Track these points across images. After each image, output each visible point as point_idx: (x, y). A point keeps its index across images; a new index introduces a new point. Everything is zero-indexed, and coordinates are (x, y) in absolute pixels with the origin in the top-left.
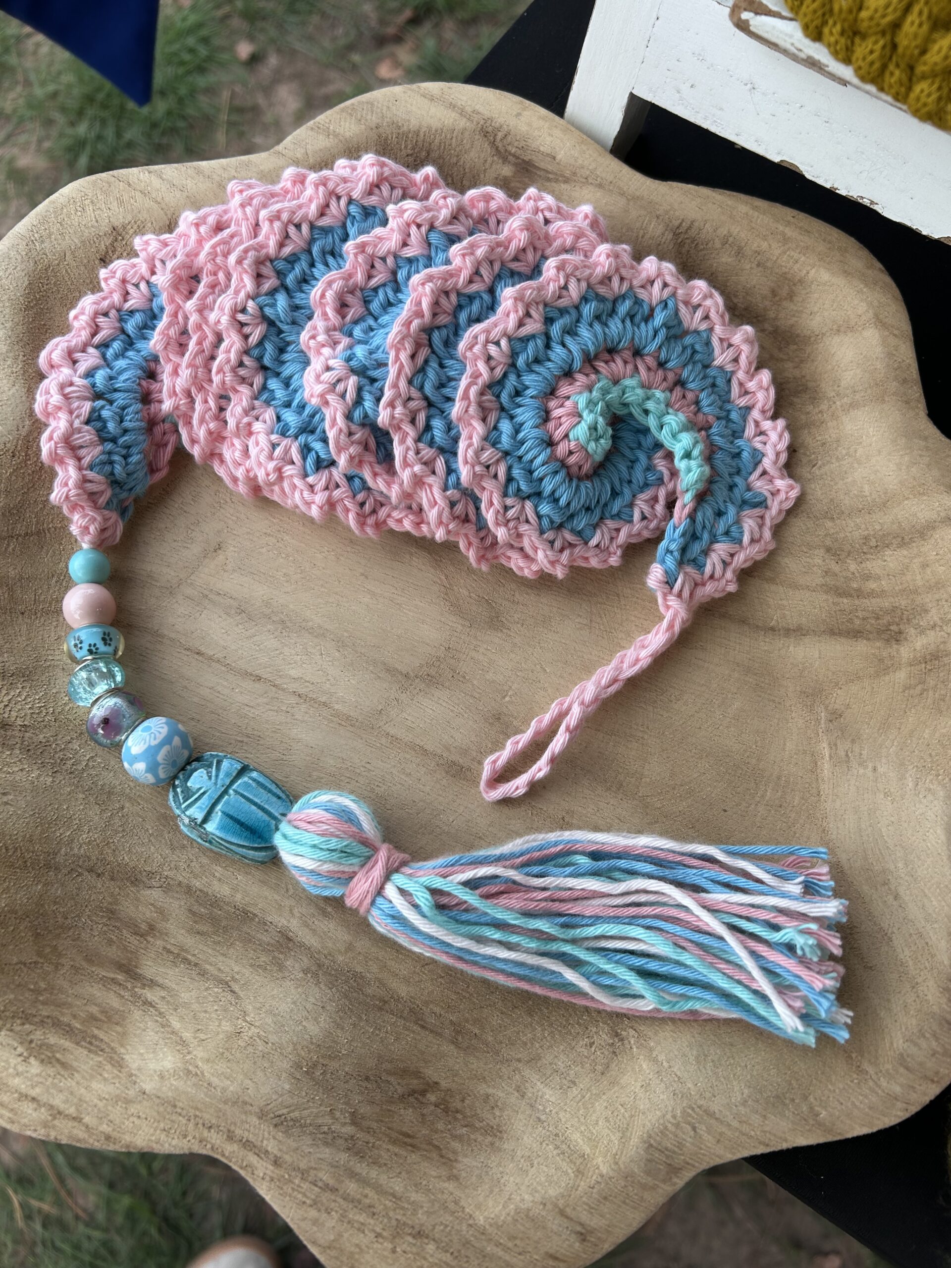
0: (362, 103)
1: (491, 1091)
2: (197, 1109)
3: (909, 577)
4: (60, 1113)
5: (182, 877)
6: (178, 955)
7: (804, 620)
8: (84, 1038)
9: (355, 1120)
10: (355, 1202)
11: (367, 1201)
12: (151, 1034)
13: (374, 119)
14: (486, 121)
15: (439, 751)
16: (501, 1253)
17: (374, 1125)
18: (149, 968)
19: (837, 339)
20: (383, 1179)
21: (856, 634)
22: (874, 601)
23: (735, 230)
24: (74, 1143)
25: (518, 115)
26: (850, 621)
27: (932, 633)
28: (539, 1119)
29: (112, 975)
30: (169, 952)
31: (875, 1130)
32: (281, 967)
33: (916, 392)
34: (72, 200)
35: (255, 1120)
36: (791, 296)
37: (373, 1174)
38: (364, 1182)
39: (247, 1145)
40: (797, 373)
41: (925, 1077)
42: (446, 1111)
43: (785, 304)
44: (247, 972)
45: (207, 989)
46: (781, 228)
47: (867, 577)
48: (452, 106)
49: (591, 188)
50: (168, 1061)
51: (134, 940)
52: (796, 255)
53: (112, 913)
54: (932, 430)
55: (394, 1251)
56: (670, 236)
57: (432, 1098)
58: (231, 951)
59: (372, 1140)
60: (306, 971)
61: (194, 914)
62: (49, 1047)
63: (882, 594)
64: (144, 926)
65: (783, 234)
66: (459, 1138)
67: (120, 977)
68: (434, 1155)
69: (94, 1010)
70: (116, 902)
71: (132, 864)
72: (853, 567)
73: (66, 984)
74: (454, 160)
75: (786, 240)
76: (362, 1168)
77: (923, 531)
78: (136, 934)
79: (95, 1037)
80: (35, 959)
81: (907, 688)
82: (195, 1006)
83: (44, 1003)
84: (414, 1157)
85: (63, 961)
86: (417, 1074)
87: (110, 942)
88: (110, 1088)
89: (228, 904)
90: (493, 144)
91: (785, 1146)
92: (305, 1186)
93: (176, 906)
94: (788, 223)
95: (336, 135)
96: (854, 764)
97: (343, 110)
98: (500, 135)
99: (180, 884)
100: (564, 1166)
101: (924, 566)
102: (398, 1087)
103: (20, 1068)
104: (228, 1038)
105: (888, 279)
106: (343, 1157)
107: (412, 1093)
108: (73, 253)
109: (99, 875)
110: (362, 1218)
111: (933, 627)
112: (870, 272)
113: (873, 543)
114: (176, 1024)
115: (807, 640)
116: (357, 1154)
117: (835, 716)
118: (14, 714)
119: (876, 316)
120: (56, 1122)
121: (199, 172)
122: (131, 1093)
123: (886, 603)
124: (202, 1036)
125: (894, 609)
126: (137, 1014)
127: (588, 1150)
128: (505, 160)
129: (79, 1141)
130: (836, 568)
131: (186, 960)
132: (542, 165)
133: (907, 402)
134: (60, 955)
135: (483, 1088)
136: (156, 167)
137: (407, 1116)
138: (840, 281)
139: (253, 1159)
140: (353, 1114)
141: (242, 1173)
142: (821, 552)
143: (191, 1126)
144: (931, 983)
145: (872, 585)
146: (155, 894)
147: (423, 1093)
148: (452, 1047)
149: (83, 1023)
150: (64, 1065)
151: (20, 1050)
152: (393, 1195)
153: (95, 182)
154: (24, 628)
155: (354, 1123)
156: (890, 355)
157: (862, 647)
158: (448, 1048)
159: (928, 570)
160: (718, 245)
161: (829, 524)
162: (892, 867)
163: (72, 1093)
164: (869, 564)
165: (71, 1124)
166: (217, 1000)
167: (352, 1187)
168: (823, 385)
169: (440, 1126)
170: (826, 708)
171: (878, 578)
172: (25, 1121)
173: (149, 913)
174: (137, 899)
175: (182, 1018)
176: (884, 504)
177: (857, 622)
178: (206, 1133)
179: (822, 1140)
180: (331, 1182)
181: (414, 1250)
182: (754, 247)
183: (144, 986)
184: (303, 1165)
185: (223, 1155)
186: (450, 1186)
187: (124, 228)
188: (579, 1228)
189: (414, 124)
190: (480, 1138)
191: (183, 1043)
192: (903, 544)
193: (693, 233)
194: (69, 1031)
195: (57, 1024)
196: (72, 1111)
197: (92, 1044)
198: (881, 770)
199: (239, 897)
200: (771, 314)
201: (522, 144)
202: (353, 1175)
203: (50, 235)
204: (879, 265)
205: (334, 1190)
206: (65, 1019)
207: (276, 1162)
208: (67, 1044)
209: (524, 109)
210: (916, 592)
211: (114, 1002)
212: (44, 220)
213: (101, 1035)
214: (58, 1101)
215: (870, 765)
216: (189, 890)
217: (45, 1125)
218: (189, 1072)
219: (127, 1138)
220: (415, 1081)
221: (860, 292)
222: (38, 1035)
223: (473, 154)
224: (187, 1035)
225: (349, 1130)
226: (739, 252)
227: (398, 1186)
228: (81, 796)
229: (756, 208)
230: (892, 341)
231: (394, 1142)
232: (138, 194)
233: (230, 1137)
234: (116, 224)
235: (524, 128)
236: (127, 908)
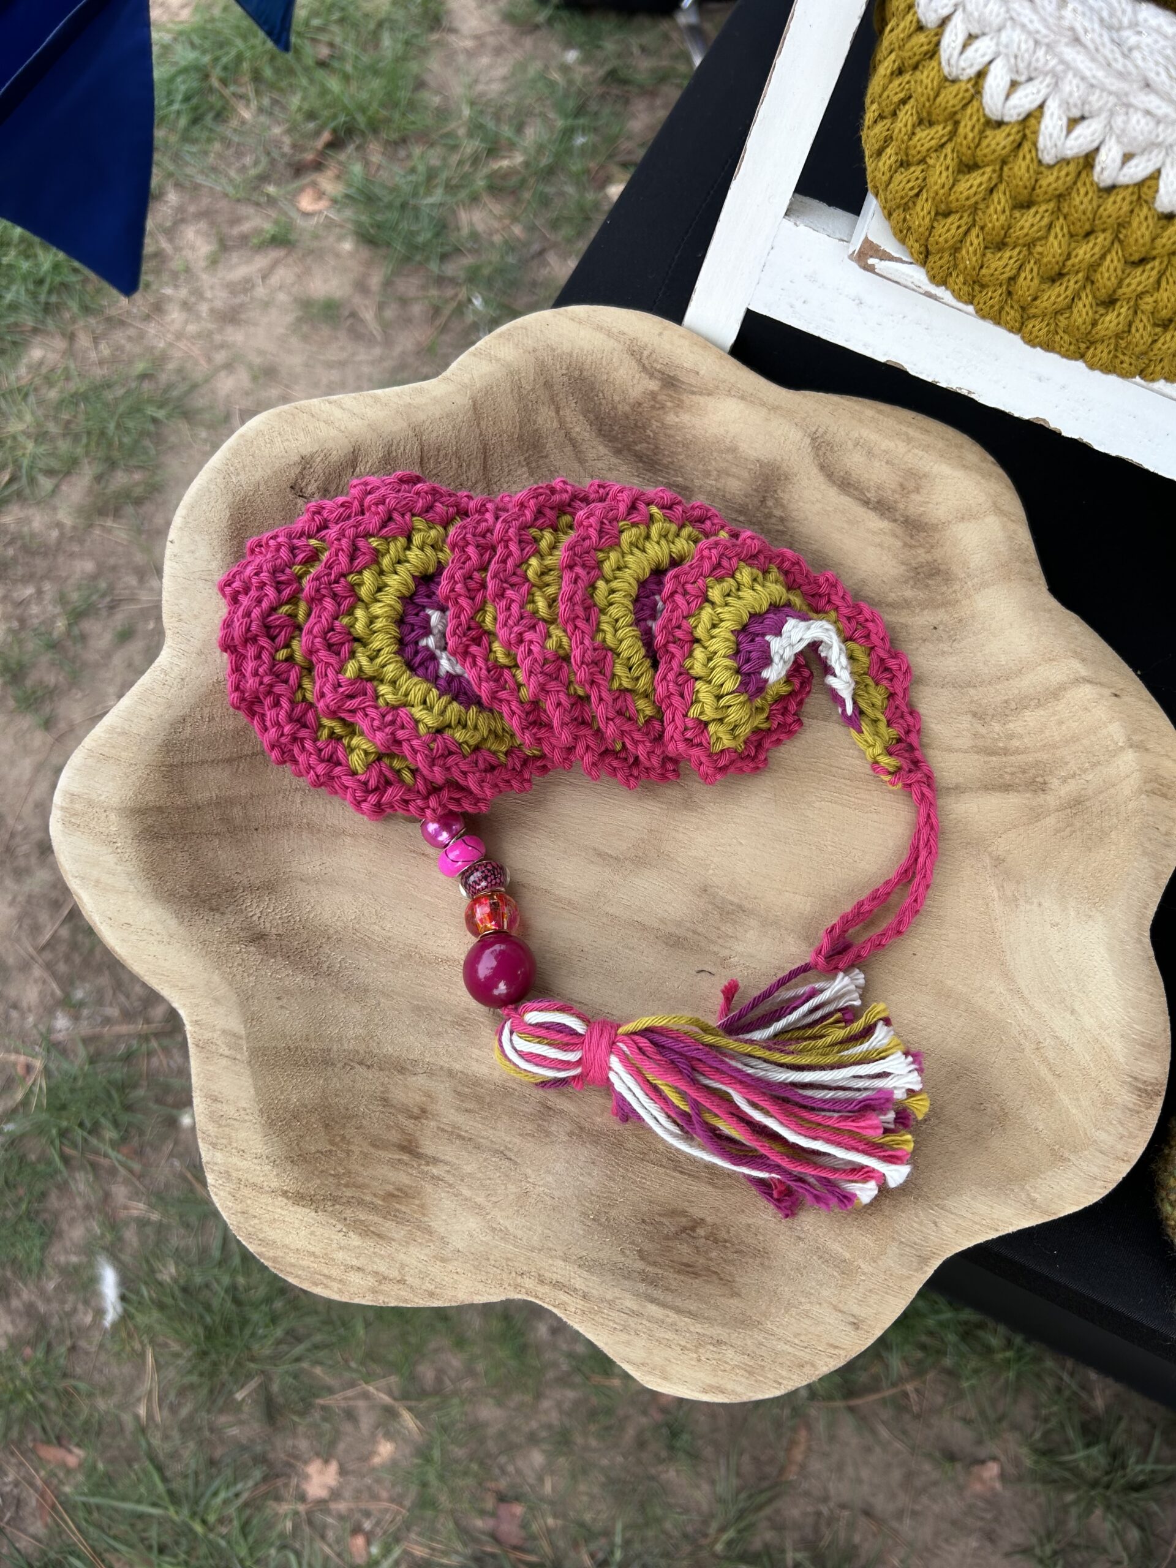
0: (515, 328)
1: (750, 1221)
2: (508, 1259)
3: (1047, 733)
4: (385, 1278)
5: (443, 1061)
6: (452, 1133)
7: (961, 780)
8: (389, 1213)
9: (642, 1255)
10: (660, 1322)
11: (669, 1320)
12: (448, 1203)
13: (530, 343)
14: (632, 341)
15: (656, 925)
16: (790, 1350)
17: (659, 1259)
18: (428, 1147)
19: (962, 526)
20: (678, 1303)
21: (1006, 788)
22: (1019, 757)
23: (865, 433)
24: (402, 1305)
25: (660, 334)
26: (1001, 776)
27: (1071, 781)
28: (799, 1238)
29: (397, 1157)
30: (443, 1130)
31: (1081, 1207)
32: (548, 1134)
33: (1036, 570)
34: (259, 433)
35: (561, 1263)
36: (917, 490)
37: (669, 1298)
38: (664, 1305)
39: (557, 1285)
40: (929, 557)
41: (1117, 1158)
42: (716, 1241)
43: (914, 496)
44: (517, 1140)
45: (485, 1160)
46: (904, 429)
47: (1011, 736)
48: (600, 328)
49: (735, 400)
50: (473, 1223)
51: (409, 1124)
52: (921, 453)
53: (385, 1101)
54: (1054, 603)
55: (699, 1360)
56: (809, 440)
57: (701, 1232)
58: (499, 1124)
59: (660, 1271)
60: (570, 1134)
61: (459, 1094)
62: (362, 1222)
63: (1025, 751)
64: (416, 1110)
65: (907, 434)
66: (732, 1262)
67: (405, 1157)
68: (715, 1277)
69: (390, 1188)
70: (387, 1091)
71: (396, 1054)
72: (997, 727)
73: (361, 1169)
74: (605, 377)
75: (909, 440)
76: (657, 1293)
77: (1055, 693)
78: (411, 1117)
79: (397, 1210)
80: (329, 1147)
81: (1057, 831)
82: (479, 1175)
83: (347, 1186)
84: (697, 1283)
85: (352, 1147)
86: (684, 1213)
87: (389, 1127)
88: (427, 1251)
89: (487, 1082)
90: (639, 361)
91: (1011, 1229)
92: (614, 1314)
93: (443, 1089)
94: (910, 425)
95: (498, 360)
96: (1021, 902)
97: (500, 336)
98: (646, 353)
99: (442, 1068)
100: (830, 1270)
101: (1060, 723)
102: (670, 1226)
103: (343, 1243)
104: (519, 1198)
105: (1000, 471)
106: (642, 1287)
107: (684, 1229)
108: (266, 482)
109: (369, 1067)
110: (669, 1335)
111: (1074, 776)
112: (984, 465)
113: (1013, 706)
114: (466, 1192)
115: (965, 796)
116: (651, 1283)
117: (999, 861)
118: (268, 925)
119: (995, 503)
120: (383, 1287)
121: (376, 400)
122: (447, 1253)
123: (1030, 758)
124: (494, 1199)
125: (1037, 763)
126: (429, 1188)
127: (847, 1256)
128: (651, 376)
129: (406, 1301)
130: (983, 731)
131: (459, 1136)
132: (685, 379)
133: (1030, 580)
134: (349, 1143)
135: (744, 1219)
136: (334, 397)
137: (684, 1250)
138: (959, 474)
139: (563, 1297)
140: (639, 1251)
141: (555, 1311)
142: (969, 717)
143: (505, 1276)
144: (1110, 1079)
145: (1015, 743)
146: (421, 1080)
147: (693, 1229)
148: (710, 1188)
149: (383, 1200)
150: (379, 1236)
151: (339, 1226)
152: (690, 1313)
153: (279, 415)
154: (260, 845)
155: (642, 1258)
156: (1010, 538)
157: (1013, 799)
158: (707, 1189)
159: (1064, 727)
160: (850, 445)
161: (972, 691)
162: (1066, 987)
163: (393, 1259)
164: (1011, 725)
165: (396, 1287)
166: (498, 1168)
167: (653, 1309)
168: (954, 567)
169: (714, 1254)
170: (990, 854)
171: (1021, 737)
172: (352, 1290)
173: (419, 1098)
174: (406, 1086)
175: (470, 1187)
176: (1020, 671)
177: (1007, 777)
178: (519, 1280)
179: (1040, 1221)
180: (635, 1308)
181: (716, 1356)
182: (883, 447)
183: (428, 1164)
184: (609, 1297)
185: (537, 1297)
186: (735, 1301)
187: (312, 456)
188: (852, 1320)
189: (566, 347)
190: (750, 1261)
191: (480, 1207)
192: (1039, 705)
193: (828, 437)
194: (373, 1208)
195: (361, 1202)
196: (394, 1274)
197: (399, 1218)
198: (1046, 905)
199: (496, 1074)
200: (901, 506)
201: (667, 360)
202: (653, 1300)
203: (244, 467)
204: (991, 458)
205: (638, 1314)
206: (368, 1198)
207: (585, 1297)
208: (376, 1219)
209: (665, 328)
210: (1055, 747)
211: (403, 1178)
212: (236, 453)
213: (403, 1208)
214: (382, 1267)
215: (1035, 901)
216: (451, 1073)
217: (374, 1291)
218: (493, 1229)
219: (450, 1293)
220: (684, 1220)
221: (979, 483)
222: (348, 1213)
223: (622, 371)
224: (480, 1200)
225: (640, 1265)
226: (870, 453)
227: (693, 1307)
228: (342, 996)
229: (880, 412)
230: (1013, 526)
231: (679, 1272)
232: (322, 424)
233: (542, 1282)
234: (304, 453)
235: (668, 347)
236: (398, 1095)
